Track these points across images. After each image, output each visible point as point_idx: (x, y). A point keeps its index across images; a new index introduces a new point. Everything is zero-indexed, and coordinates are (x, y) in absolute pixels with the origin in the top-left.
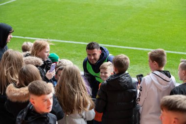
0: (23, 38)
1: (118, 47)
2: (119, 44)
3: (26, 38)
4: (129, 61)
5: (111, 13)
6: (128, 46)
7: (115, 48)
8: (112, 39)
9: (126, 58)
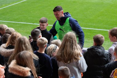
0: (32, 24)
1: (94, 29)
2: (95, 27)
3: (34, 24)
4: (104, 38)
5: (90, 7)
6: (101, 29)
7: (93, 30)
8: (90, 24)
9: (102, 37)
